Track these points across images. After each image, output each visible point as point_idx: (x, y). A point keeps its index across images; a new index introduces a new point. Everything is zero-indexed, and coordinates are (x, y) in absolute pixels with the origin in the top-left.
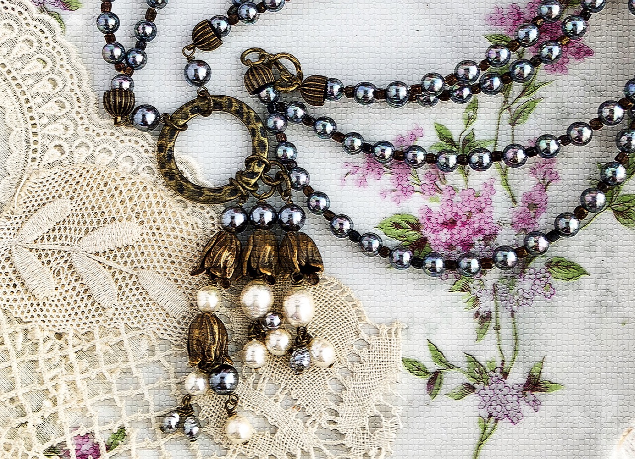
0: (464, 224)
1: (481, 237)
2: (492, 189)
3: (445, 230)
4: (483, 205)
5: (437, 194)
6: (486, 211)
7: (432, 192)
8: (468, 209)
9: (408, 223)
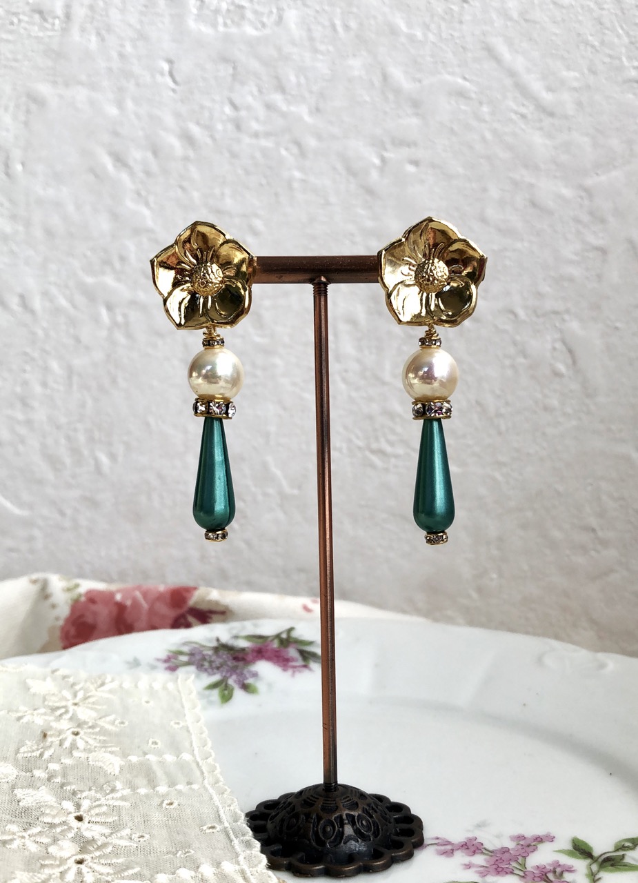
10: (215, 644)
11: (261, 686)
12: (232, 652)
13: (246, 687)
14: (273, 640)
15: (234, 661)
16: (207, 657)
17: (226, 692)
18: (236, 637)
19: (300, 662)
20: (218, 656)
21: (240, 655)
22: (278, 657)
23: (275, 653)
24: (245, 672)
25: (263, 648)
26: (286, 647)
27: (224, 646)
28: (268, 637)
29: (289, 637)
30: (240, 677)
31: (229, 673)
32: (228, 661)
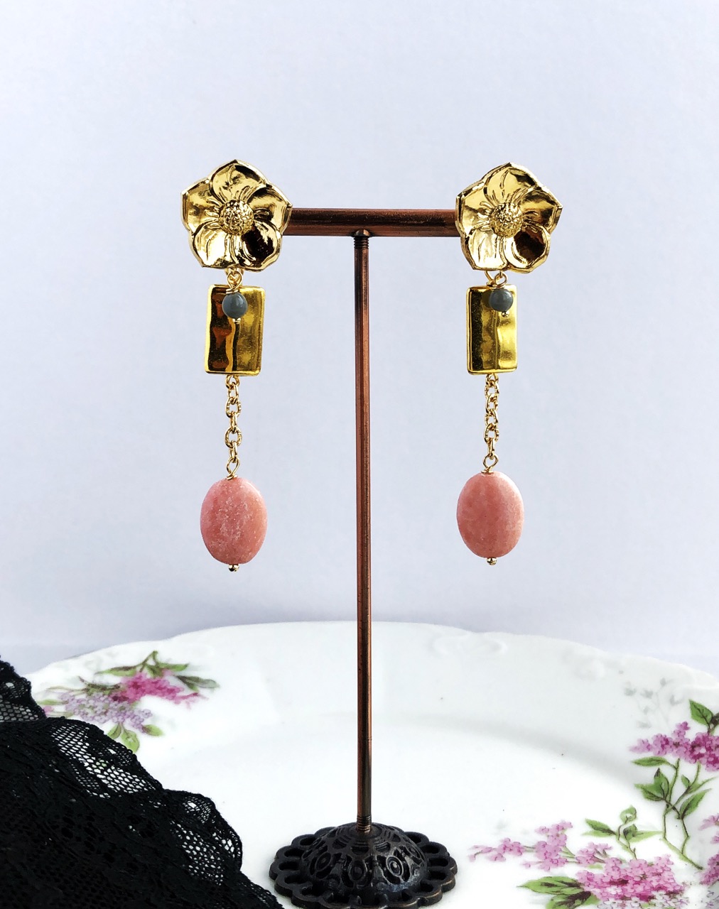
0: (638, 883)
1: (663, 892)
2: (668, 860)
3: (615, 887)
4: (661, 871)
5: (597, 864)
6: (666, 875)
7: (591, 862)
8: (640, 873)
9: (562, 882)
10: (82, 686)
11: (159, 725)
12: (107, 692)
13: (146, 730)
14: (141, 671)
15: (116, 702)
16: (83, 703)
17: (130, 740)
18: (99, 673)
19: (187, 692)
20: (95, 699)
21: (119, 694)
22: (160, 688)
23: (154, 685)
24: (136, 713)
25: (137, 681)
26: (162, 675)
27: (93, 686)
28: (135, 667)
29: (157, 663)
30: (134, 720)
31: (120, 718)
32: (110, 703)
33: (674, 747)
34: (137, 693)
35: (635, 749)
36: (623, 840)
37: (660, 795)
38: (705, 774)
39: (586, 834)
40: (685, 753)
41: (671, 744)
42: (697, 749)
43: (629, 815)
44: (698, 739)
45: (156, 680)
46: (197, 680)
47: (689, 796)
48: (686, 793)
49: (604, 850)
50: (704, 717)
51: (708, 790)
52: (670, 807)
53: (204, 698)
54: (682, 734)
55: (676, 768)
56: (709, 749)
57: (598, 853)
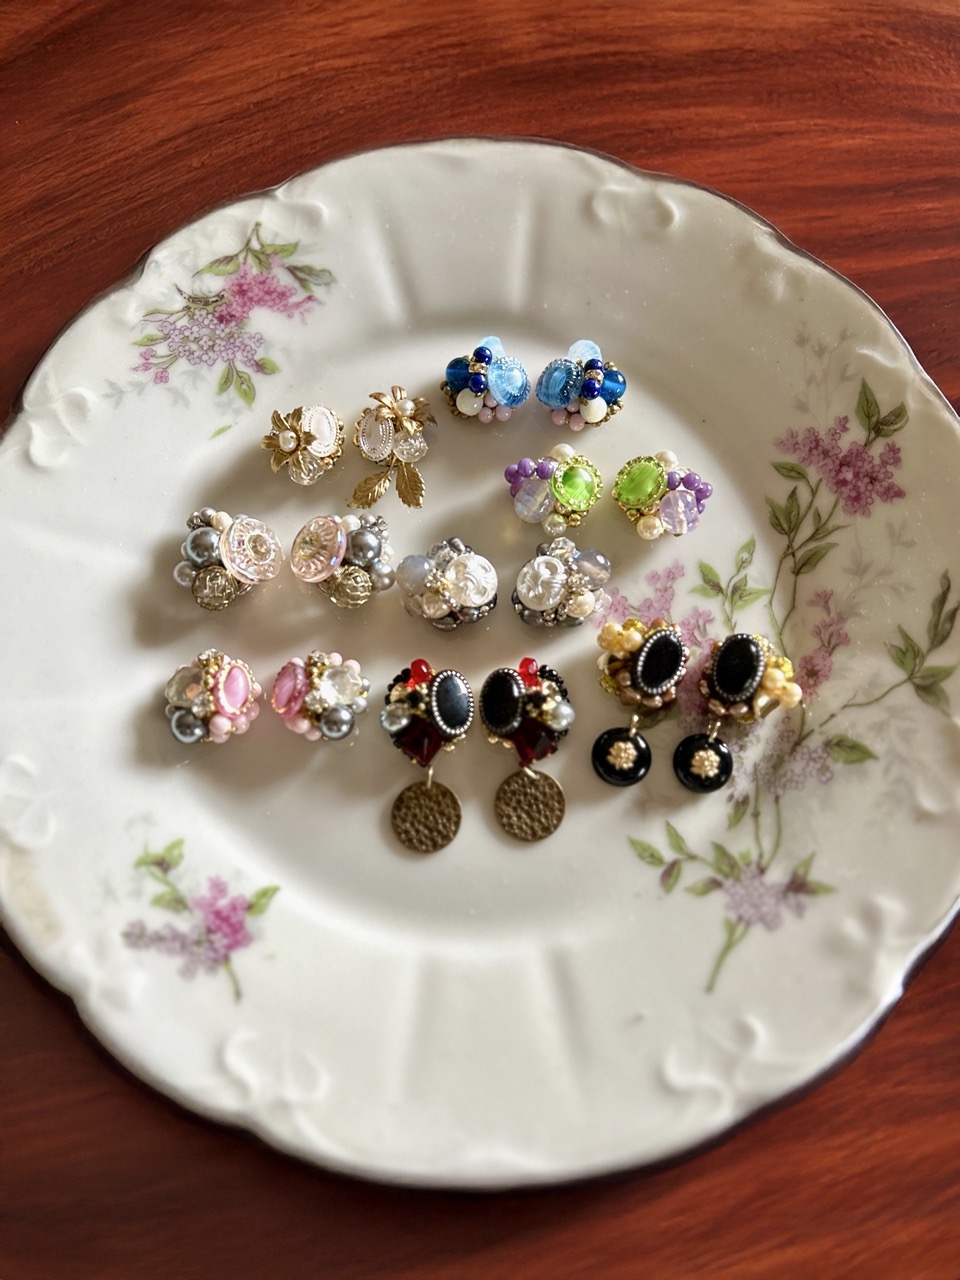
10: (179, 303)
11: (276, 356)
12: (210, 308)
13: (261, 367)
14: (245, 259)
15: (222, 326)
16: (187, 333)
17: (244, 387)
18: (198, 274)
19: (300, 296)
20: (200, 325)
21: (222, 309)
22: (268, 293)
23: (261, 287)
24: (247, 341)
25: (243, 281)
26: (269, 268)
27: (193, 299)
28: (236, 255)
29: (262, 246)
30: (245, 354)
31: (230, 352)
32: (214, 330)
33: (822, 456)
34: (245, 304)
35: (781, 444)
36: (727, 606)
37: (785, 526)
38: (840, 517)
39: (694, 591)
40: (830, 470)
41: (820, 449)
42: (844, 469)
43: (745, 556)
44: (850, 451)
45: (261, 279)
46: (309, 270)
47: (812, 545)
48: (812, 538)
49: (704, 626)
50: (869, 417)
51: (832, 546)
52: (790, 552)
53: (320, 303)
54: (837, 436)
55: (814, 493)
56: (856, 475)
57: (699, 627)
